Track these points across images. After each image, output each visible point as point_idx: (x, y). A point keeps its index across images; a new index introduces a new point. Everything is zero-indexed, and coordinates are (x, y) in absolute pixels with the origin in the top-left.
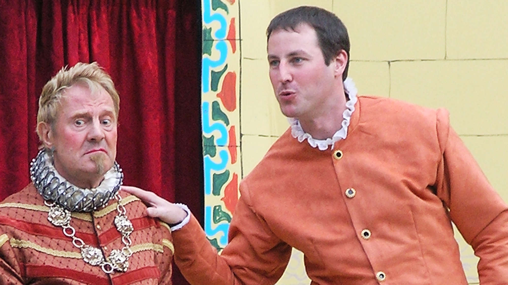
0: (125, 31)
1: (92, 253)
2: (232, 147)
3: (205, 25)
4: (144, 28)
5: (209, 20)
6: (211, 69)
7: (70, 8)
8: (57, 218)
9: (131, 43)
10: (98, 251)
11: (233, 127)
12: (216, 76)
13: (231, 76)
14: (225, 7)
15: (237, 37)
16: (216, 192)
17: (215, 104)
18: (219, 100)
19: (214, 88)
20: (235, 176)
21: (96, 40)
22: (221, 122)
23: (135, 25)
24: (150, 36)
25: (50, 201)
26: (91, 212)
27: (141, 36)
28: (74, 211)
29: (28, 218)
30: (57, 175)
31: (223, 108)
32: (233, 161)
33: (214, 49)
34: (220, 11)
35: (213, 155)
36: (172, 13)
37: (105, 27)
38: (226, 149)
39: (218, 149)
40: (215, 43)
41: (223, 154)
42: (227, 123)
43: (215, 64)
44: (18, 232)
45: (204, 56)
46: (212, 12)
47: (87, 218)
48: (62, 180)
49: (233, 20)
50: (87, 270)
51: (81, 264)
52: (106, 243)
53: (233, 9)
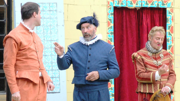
0: (153, 19)
1: (155, 62)
2: (172, 40)
3: (167, 17)
4: (156, 18)
5: (168, 16)
6: (168, 25)
7: (143, 14)
8: (149, 54)
9: (154, 21)
10: (156, 61)
11: (173, 37)
12: (169, 27)
13: (172, 27)
14: (171, 14)
15: (174, 19)
16: (169, 49)
17: (169, 32)
18: (170, 31)
19: (169, 29)
20: (173, 46)
21: (148, 20)
22: (170, 36)
23: (154, 17)
24: (157, 19)
25: (148, 51)
26: (155, 53)
27: (156, 19)
28: (153, 53)
29: (144, 53)
30: (150, 46)
31: (171, 33)
32: (173, 43)
33: (169, 22)
34: (170, 14)
35: (169, 42)
36: (162, 15)
37: (149, 17)
38: (171, 41)
39: (170, 41)
40: (169, 21)
41: (171, 42)
42: (172, 36)
43: (169, 25)
44: (142, 55)
45: (167, 23)
46: (169, 15)
47: (155, 54)
48: (151, 47)
49: (173, 16)
50: (153, 64)
51: (152, 63)
52: (158, 59)
53: (173, 14)
